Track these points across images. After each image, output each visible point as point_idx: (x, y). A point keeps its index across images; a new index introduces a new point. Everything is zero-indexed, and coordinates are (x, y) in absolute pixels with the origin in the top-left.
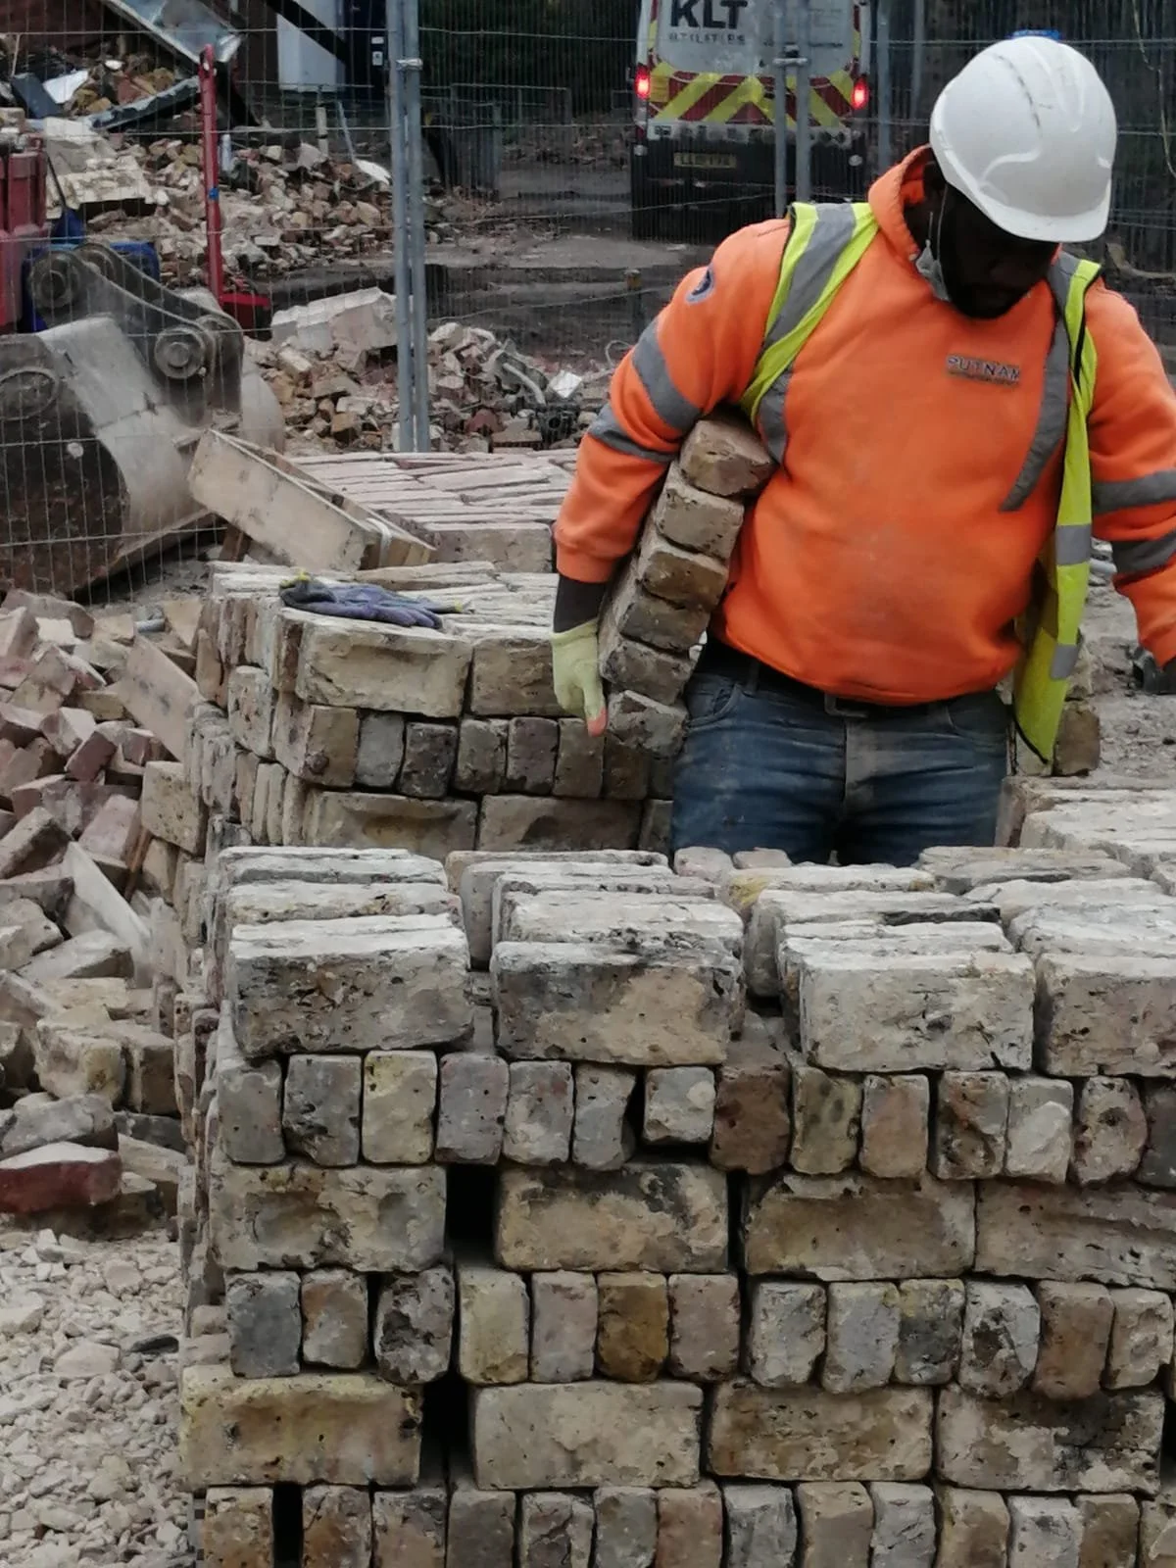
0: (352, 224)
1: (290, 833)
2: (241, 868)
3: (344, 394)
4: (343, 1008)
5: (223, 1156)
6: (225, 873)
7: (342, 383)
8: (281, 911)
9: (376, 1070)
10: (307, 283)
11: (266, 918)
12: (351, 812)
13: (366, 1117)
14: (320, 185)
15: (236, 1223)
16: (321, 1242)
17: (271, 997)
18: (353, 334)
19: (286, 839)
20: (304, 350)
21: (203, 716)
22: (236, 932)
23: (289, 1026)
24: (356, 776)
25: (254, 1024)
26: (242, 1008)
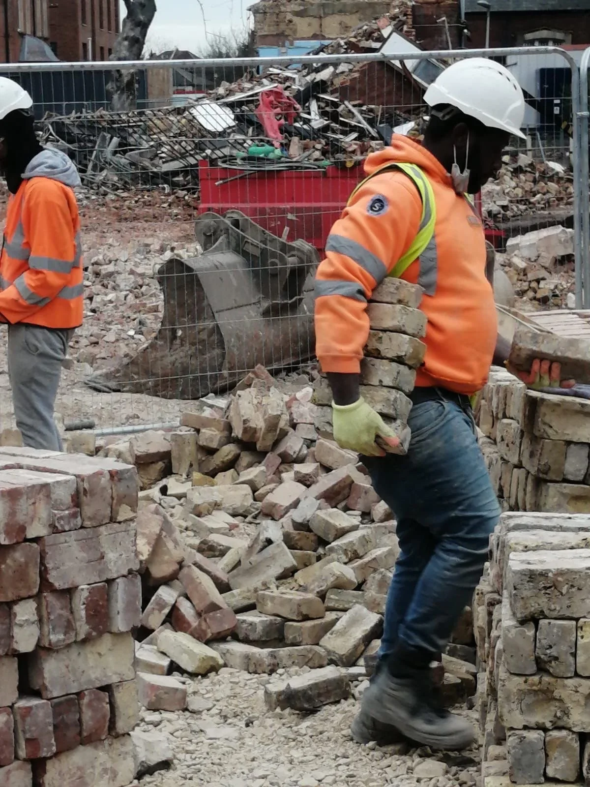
0: (544, 194)
1: (530, 504)
2: (512, 523)
3: (543, 279)
4: (567, 597)
5: (505, 670)
6: (503, 525)
7: (543, 273)
8: (534, 545)
9: (584, 629)
10: (520, 223)
11: (526, 549)
12: (563, 494)
13: (578, 652)
14: (529, 174)
15: (512, 704)
16: (555, 716)
17: (530, 589)
18: (548, 249)
19: (528, 507)
20: (523, 257)
21: (483, 443)
22: (512, 556)
23: (539, 605)
24: (564, 475)
25: (522, 603)
26: (515, 595)
